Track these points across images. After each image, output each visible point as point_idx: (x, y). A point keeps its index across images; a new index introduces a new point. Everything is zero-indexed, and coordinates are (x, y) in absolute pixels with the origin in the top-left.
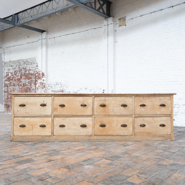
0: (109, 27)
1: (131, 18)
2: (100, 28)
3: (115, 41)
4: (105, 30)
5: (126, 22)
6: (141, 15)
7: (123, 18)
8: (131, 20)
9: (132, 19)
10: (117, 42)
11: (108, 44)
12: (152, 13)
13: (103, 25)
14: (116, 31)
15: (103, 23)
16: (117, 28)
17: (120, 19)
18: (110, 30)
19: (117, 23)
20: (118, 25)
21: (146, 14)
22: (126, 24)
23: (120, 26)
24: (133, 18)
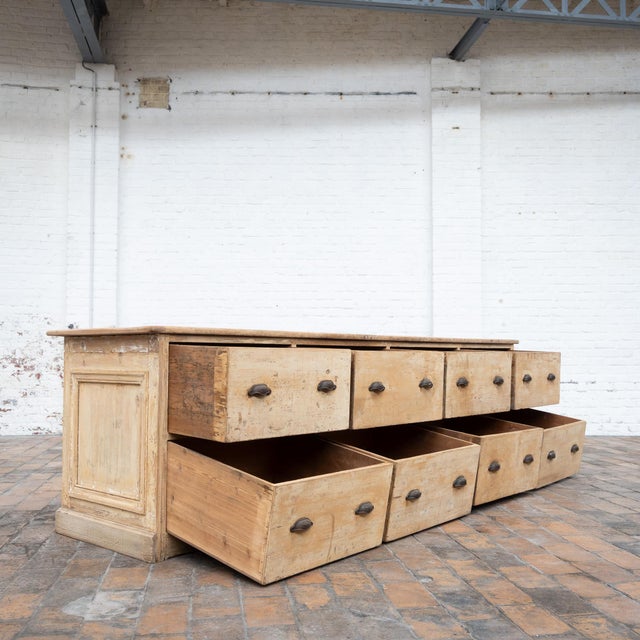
0: (100, 99)
1: (195, 89)
2: (53, 92)
3: (122, 152)
4: (82, 104)
5: (172, 97)
6: (235, 89)
7: (157, 81)
8: (192, 96)
9: (197, 93)
10: (129, 157)
11: (94, 156)
12: (274, 93)
13: (72, 82)
14: (124, 117)
15: (74, 78)
16: (133, 111)
17: (143, 82)
18: (103, 108)
19: (131, 89)
20: (135, 99)
21: (250, 93)
22: (170, 104)
23: (144, 104)
24: (202, 93)
